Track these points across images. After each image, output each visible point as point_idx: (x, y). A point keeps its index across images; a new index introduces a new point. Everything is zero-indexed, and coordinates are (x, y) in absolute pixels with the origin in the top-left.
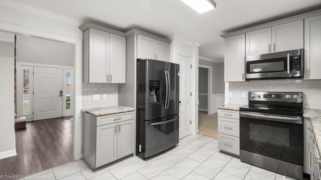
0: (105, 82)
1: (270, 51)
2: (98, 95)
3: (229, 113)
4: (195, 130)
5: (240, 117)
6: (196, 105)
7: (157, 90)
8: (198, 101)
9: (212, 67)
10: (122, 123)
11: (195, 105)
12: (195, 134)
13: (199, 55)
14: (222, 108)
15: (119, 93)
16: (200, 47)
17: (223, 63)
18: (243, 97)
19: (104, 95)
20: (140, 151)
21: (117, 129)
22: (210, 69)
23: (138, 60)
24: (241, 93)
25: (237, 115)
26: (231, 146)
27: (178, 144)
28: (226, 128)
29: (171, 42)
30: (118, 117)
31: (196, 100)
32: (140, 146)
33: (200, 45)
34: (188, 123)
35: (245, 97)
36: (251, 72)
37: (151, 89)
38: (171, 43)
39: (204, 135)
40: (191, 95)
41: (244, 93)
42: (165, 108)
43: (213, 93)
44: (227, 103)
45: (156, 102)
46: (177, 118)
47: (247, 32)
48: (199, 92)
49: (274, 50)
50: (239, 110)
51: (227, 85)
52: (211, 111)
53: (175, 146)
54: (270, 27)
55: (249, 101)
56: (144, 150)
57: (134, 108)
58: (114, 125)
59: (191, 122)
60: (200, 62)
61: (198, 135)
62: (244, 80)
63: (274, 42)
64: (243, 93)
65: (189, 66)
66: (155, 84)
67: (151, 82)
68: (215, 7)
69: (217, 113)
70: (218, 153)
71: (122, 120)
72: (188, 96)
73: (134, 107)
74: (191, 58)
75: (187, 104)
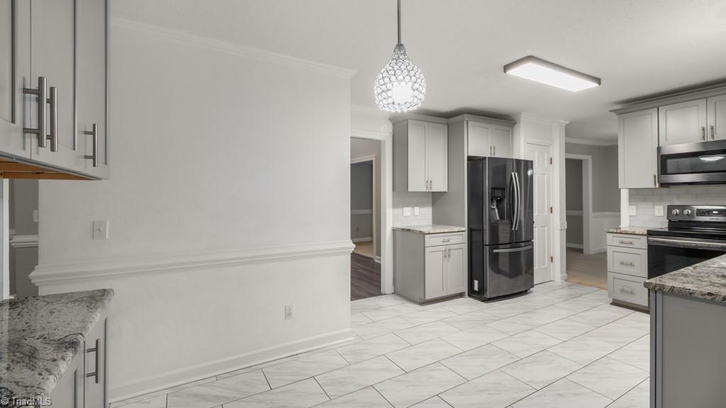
0: (424, 190)
1: (704, 137)
2: (409, 209)
3: (627, 239)
4: (561, 273)
5: (648, 245)
6: (561, 230)
7: (500, 202)
8: (566, 222)
9: (593, 157)
10: (452, 247)
11: (559, 228)
12: (560, 281)
13: (566, 136)
14: (615, 231)
15: (433, 206)
16: (566, 126)
17: (616, 147)
18: (657, 214)
19: (416, 208)
20: (476, 288)
21: (447, 255)
22: (587, 160)
23: (470, 159)
24: (654, 208)
25: (643, 243)
26: (632, 293)
27: (531, 289)
28: (622, 263)
29: (515, 123)
30: (447, 238)
31: (561, 219)
32: (476, 282)
33: (568, 122)
34: (547, 260)
35: (662, 215)
36: (669, 172)
37: (492, 200)
38: (516, 126)
39: (579, 283)
40: (552, 212)
41: (659, 207)
42: (513, 229)
43: (594, 211)
44: (625, 225)
45: (498, 219)
46: (530, 247)
47: (661, 106)
48: (568, 208)
49: (713, 136)
50: (646, 233)
51: (624, 195)
52: (591, 247)
53: (526, 291)
54: (704, 98)
55: (670, 221)
56: (482, 290)
57: (465, 228)
58: (443, 248)
59: (552, 258)
60: (569, 148)
61: (566, 283)
62: (657, 185)
63: (711, 122)
64: (656, 207)
65: (547, 161)
66: (498, 193)
67: (493, 189)
68: (600, 84)
69: (606, 252)
70: (609, 304)
71: (452, 242)
72: (546, 213)
73: (464, 226)
74: (551, 147)
75: (544, 227)
